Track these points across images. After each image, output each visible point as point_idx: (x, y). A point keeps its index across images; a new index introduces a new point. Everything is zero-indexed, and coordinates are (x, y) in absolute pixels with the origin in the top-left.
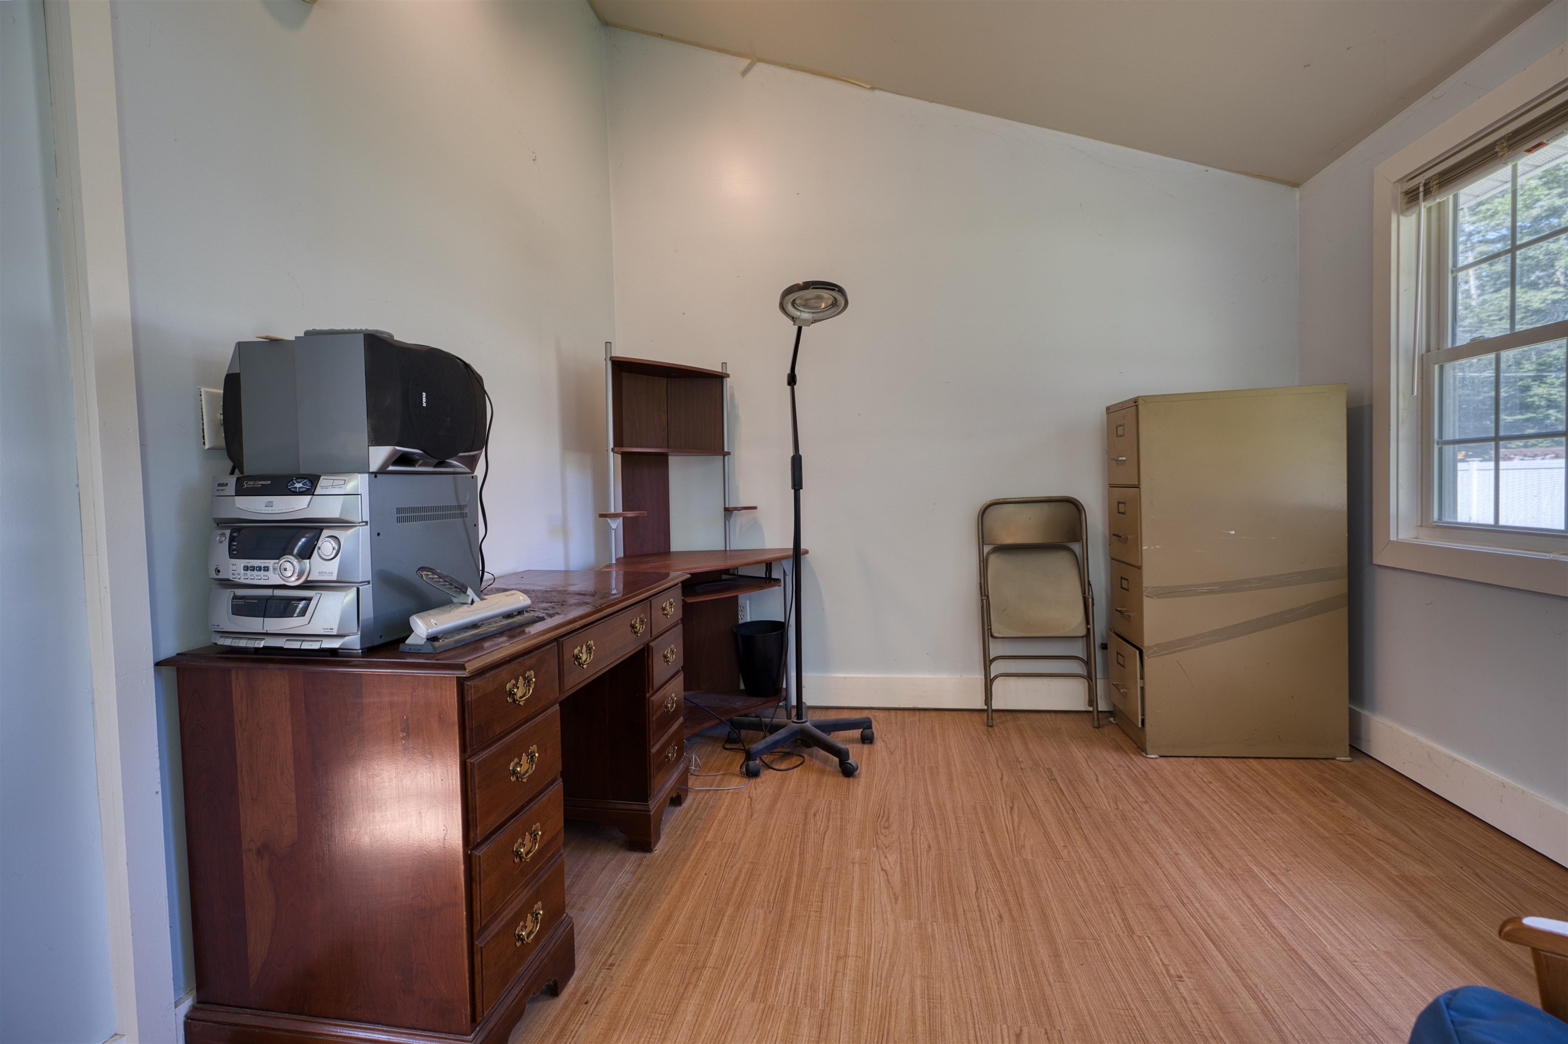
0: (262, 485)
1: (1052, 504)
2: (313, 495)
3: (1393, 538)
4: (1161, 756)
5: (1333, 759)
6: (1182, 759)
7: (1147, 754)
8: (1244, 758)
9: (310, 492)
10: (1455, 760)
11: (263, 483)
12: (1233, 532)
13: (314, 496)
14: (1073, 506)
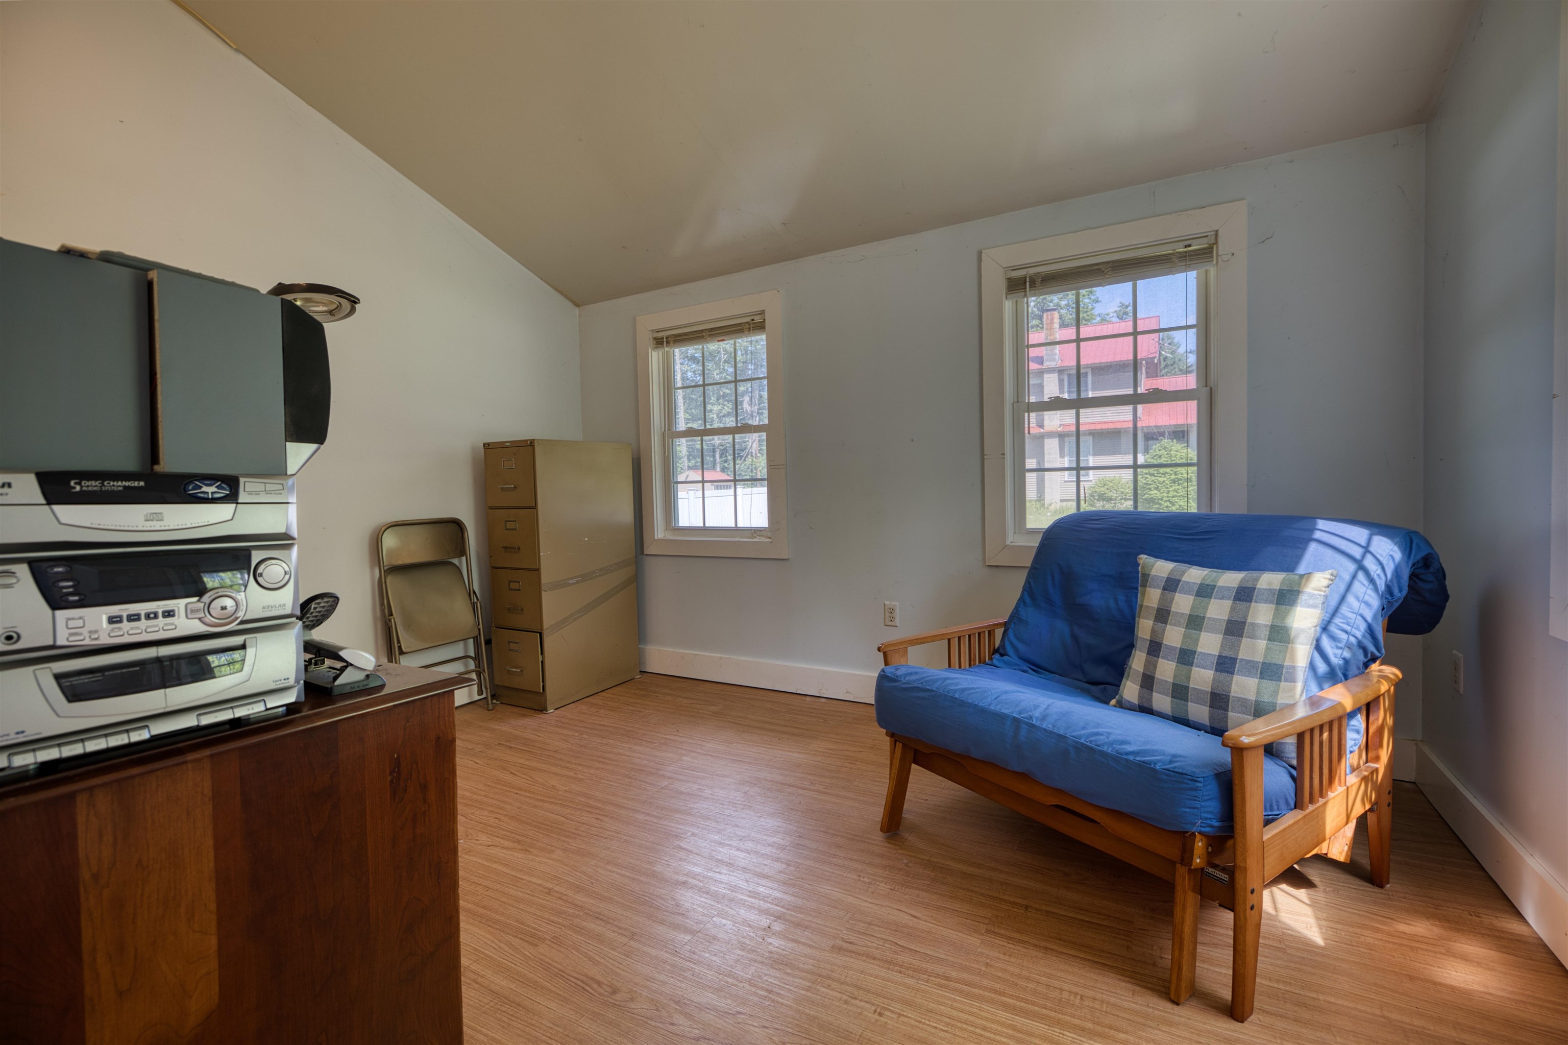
0: (125, 487)
1: (443, 525)
2: (237, 503)
3: (656, 538)
4: (556, 709)
5: (634, 679)
6: (567, 706)
7: (547, 711)
8: (596, 693)
9: (232, 497)
10: (696, 655)
11: (127, 484)
12: (587, 539)
13: (239, 505)
14: (457, 525)
